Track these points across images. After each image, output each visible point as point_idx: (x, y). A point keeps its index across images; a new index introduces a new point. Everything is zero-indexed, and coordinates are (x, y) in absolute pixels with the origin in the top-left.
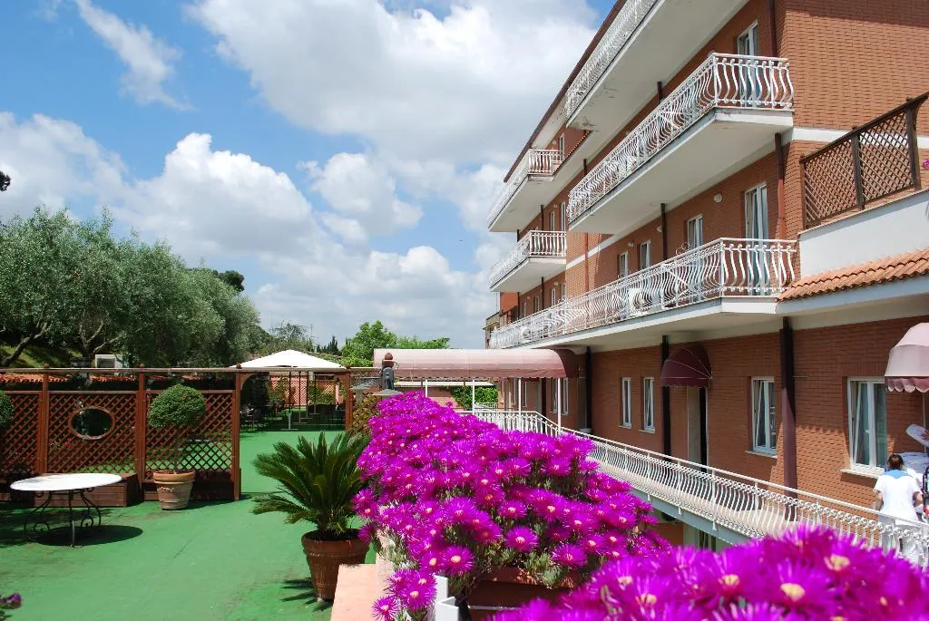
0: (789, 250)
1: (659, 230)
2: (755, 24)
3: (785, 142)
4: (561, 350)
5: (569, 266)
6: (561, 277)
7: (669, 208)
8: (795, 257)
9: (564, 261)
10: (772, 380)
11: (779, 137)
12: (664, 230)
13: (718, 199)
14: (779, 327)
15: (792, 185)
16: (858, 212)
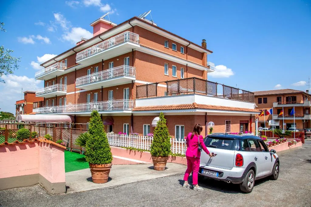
0: (134, 102)
1: (101, 91)
2: (129, 57)
3: (134, 82)
4: (70, 116)
5: (67, 94)
6: (64, 96)
7: (103, 87)
8: (135, 103)
9: (66, 92)
10: (128, 124)
11: (132, 81)
12: (102, 91)
13: (117, 89)
14: (131, 115)
15: (134, 91)
16: (146, 98)
